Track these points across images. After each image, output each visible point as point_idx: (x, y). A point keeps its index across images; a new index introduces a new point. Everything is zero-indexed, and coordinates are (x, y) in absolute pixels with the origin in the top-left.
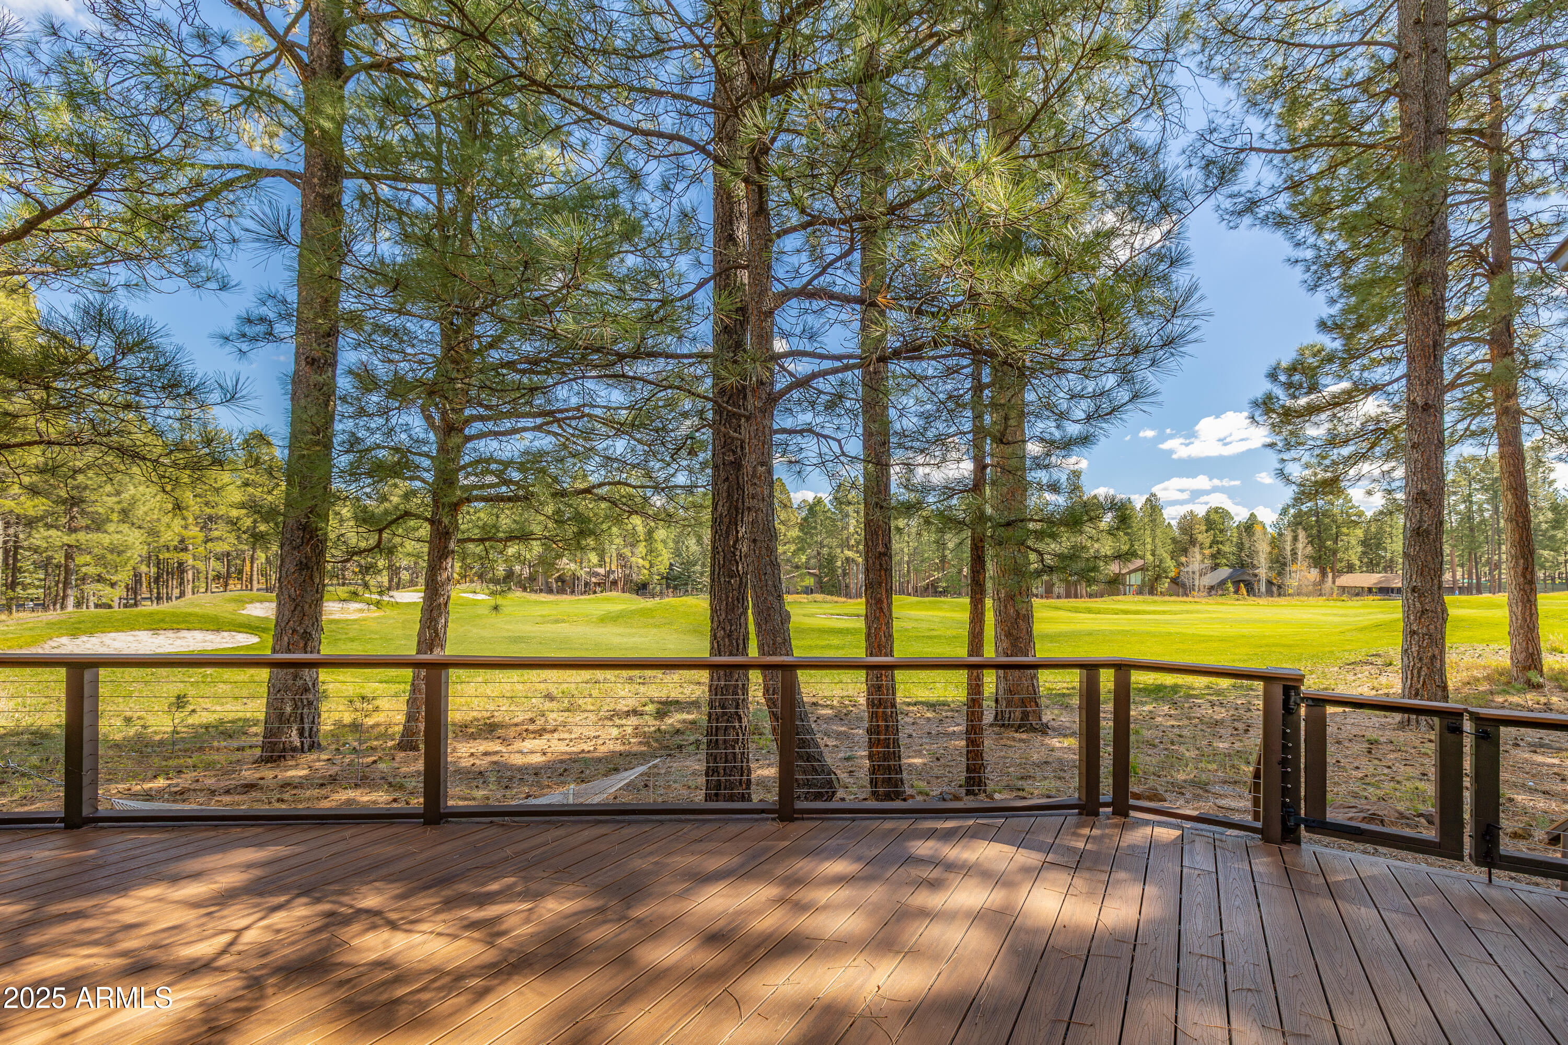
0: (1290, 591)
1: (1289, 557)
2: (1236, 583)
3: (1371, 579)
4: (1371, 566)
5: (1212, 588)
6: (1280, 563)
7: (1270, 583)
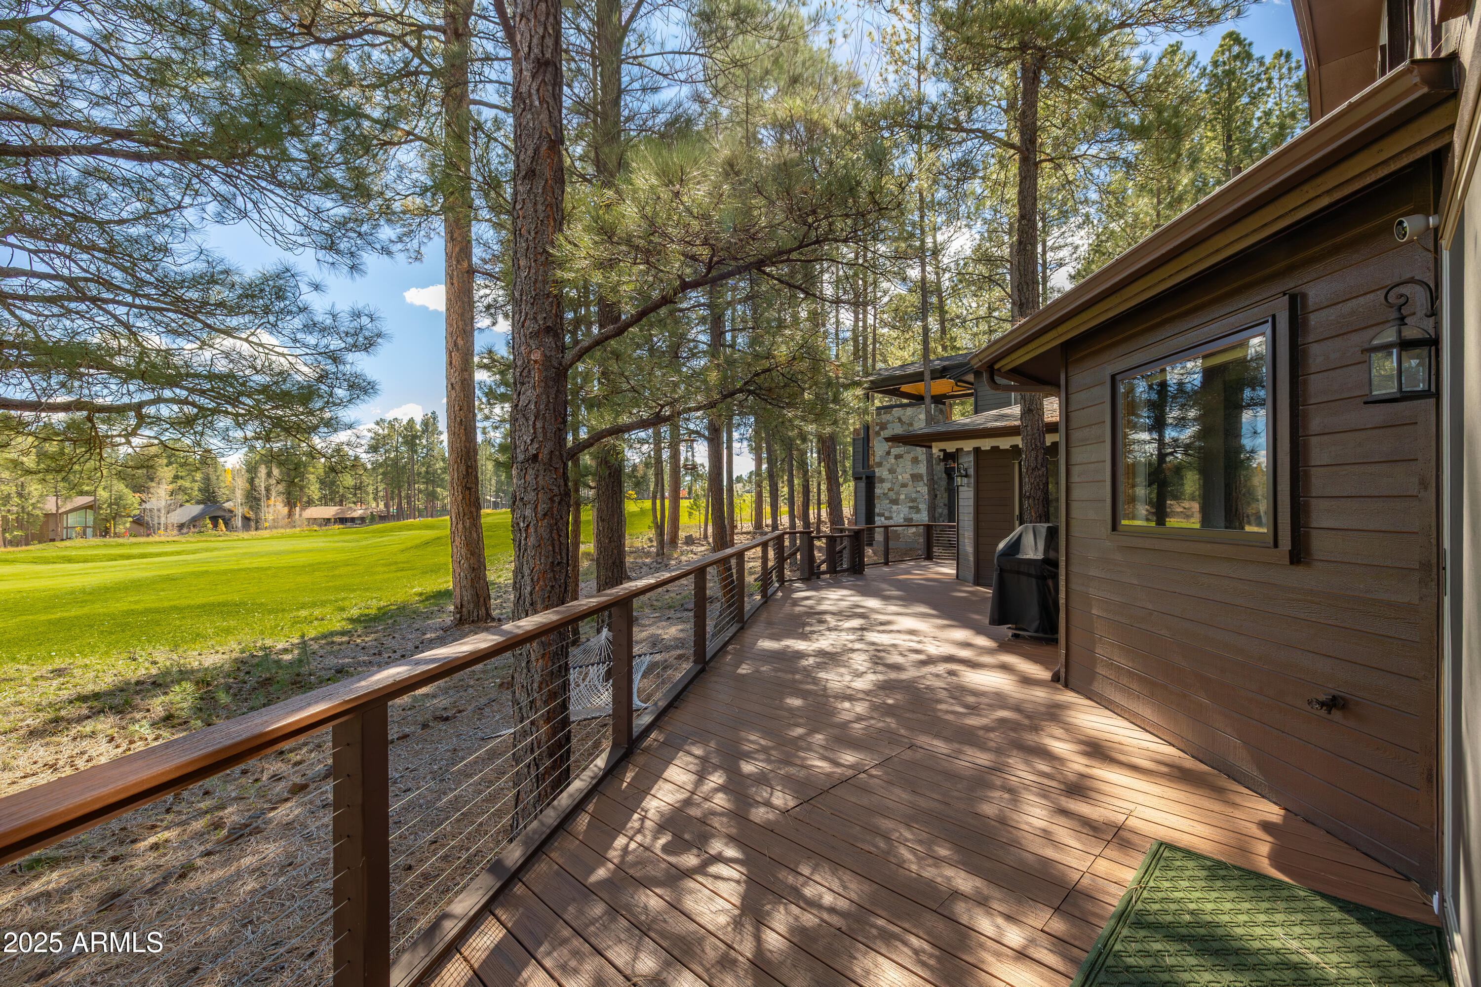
0: (267, 524)
1: (263, 492)
2: (214, 520)
3: (330, 511)
4: (325, 501)
5: (181, 526)
6: (253, 499)
7: (246, 519)
